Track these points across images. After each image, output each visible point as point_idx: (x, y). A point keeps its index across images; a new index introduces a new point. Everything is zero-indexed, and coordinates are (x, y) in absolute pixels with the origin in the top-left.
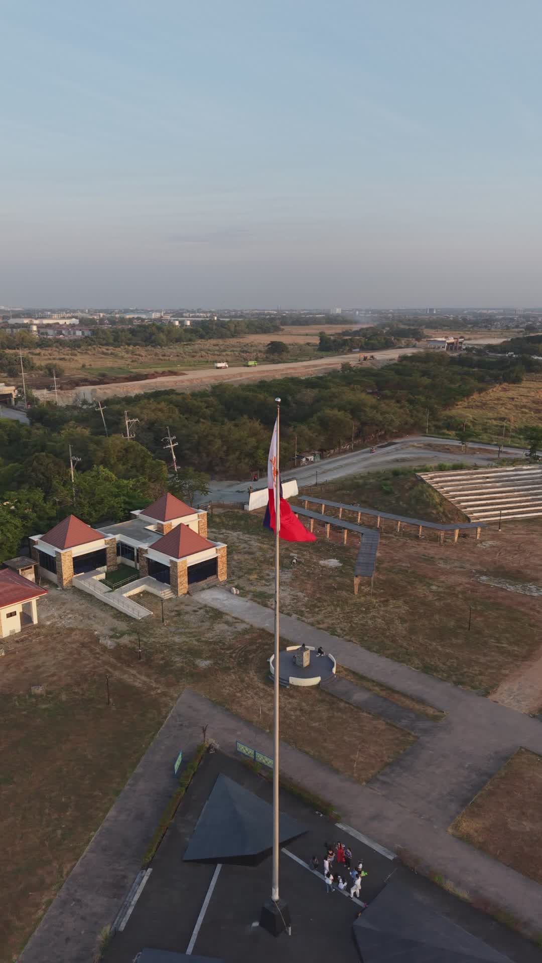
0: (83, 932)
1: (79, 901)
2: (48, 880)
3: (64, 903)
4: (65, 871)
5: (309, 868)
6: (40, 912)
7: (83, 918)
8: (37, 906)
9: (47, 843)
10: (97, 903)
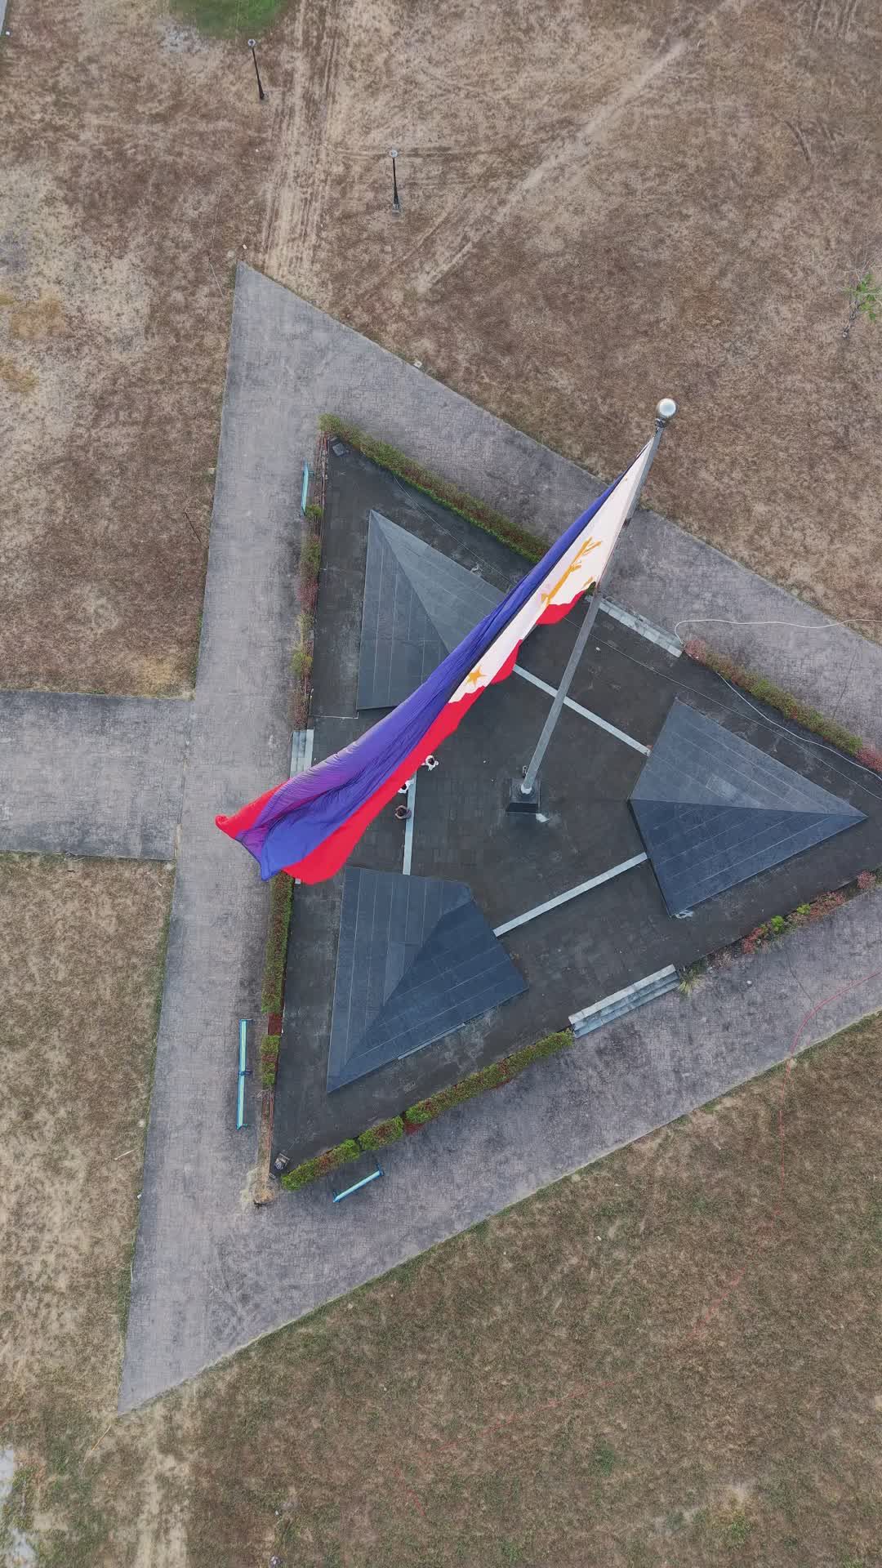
0: (704, 1019)
1: (677, 1072)
2: (686, 1148)
3: (693, 1087)
4: (654, 1144)
5: (412, 819)
6: (728, 1102)
7: (691, 1040)
8: (724, 1118)
9: (642, 1226)
10: (659, 1046)
